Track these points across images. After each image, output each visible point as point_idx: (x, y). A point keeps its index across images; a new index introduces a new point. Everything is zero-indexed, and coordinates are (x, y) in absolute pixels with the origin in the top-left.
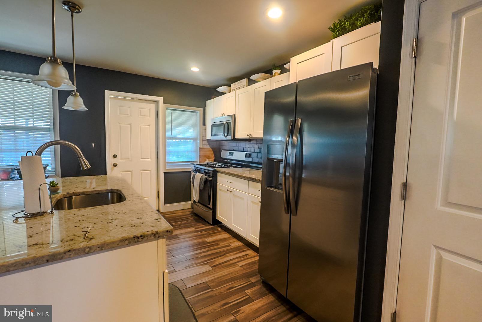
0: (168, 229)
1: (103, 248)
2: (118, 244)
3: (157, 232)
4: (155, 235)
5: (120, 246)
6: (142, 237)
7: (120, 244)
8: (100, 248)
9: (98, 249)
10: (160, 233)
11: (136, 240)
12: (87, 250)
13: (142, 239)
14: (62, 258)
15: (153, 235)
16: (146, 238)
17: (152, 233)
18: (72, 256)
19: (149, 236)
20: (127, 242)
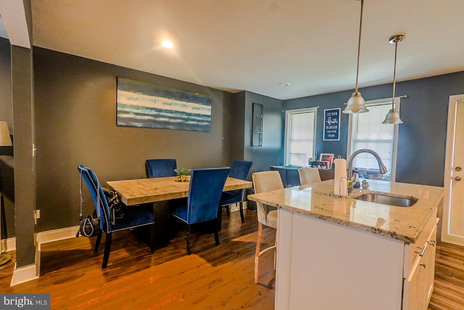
0: (407, 236)
1: (349, 225)
2: (359, 227)
3: (395, 233)
4: (392, 235)
5: (361, 229)
6: (380, 231)
7: (360, 228)
8: (347, 224)
9: (345, 224)
10: (398, 236)
11: (373, 230)
12: (339, 221)
13: (379, 233)
14: (326, 220)
15: (390, 234)
16: (383, 233)
17: (389, 232)
18: (331, 221)
19: (386, 233)
20: (365, 229)
